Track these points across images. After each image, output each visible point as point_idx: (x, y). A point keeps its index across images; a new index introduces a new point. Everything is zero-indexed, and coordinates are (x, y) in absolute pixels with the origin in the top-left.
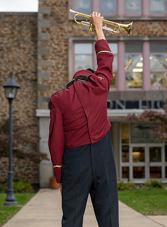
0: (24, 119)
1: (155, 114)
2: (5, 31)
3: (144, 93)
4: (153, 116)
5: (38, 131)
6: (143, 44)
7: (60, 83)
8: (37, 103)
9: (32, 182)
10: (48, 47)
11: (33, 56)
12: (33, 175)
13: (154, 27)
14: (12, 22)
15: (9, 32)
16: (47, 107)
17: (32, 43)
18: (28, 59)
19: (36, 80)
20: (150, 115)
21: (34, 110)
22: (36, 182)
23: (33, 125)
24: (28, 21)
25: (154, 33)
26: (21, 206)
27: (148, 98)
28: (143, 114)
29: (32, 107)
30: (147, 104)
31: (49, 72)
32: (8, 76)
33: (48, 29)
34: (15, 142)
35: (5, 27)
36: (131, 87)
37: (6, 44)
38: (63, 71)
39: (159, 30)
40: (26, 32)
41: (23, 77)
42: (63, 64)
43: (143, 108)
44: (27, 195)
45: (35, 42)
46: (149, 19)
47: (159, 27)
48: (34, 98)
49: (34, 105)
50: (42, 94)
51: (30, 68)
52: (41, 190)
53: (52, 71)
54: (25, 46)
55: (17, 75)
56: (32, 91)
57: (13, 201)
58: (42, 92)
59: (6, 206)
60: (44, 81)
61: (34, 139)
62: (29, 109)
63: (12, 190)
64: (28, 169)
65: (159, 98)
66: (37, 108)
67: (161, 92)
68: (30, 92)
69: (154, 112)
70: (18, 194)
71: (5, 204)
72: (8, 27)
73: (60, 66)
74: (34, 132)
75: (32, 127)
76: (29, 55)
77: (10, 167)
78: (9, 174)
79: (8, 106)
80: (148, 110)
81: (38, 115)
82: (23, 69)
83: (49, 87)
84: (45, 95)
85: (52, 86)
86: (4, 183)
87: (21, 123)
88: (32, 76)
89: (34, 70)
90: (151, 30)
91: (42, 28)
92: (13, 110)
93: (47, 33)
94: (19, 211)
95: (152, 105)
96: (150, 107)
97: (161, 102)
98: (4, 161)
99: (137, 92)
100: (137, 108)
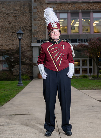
0: (26, 47)
1: (84, 45)
2: (17, 8)
3: (79, 35)
4: (83, 46)
5: (32, 53)
6: (79, 13)
7: (42, 31)
8: (32, 40)
9: (30, 76)
10: (36, 15)
11: (29, 19)
12: (30, 72)
13: (84, 6)
14: (20, 4)
15: (19, 8)
16: (36, 42)
17: (29, 13)
18: (27, 21)
19: (31, 30)
20: (81, 45)
21: (31, 43)
22: (32, 75)
23: (30, 50)
24: (27, 3)
25: (84, 8)
26: (24, 86)
27: (81, 38)
28: (79, 45)
29: (29, 42)
30: (81, 40)
31: (37, 26)
32: (19, 28)
33: (36, 7)
34: (22, 58)
35: (17, 6)
36: (73, 33)
37: (18, 14)
39: (86, 7)
40: (26, 8)
41: (26, 29)
42: (43, 23)
43: (79, 42)
44: (28, 81)
45: (31, 13)
46: (82, 2)
47: (86, 6)
48: (30, 38)
49: (30, 41)
50: (34, 36)
51: (28, 25)
52: (34, 79)
53: (39, 26)
54: (26, 15)
55: (23, 28)
56: (29, 35)
57: (21, 84)
59: (18, 86)
60: (35, 30)
61: (31, 56)
63: (21, 79)
64: (28, 70)
65: (86, 38)
66: (32, 43)
67: (87, 35)
70: (24, 81)
71: (18, 85)
72: (18, 6)
73: (42, 24)
74: (30, 53)
76: (28, 19)
77: (20, 69)
78: (20, 72)
79: (19, 41)
80: (81, 43)
81: (32, 46)
82: (25, 25)
83: (37, 33)
84: (35, 37)
85: (38, 32)
86: (18, 76)
87: (25, 49)
88: (30, 28)
89: (30, 26)
90: (82, 7)
91: (34, 7)
92: (21, 43)
93: (36, 9)
94: (24, 88)
95: (83, 41)
96: (82, 42)
97: (87, 39)
98: (17, 66)
99: (76, 35)
100: (76, 42)
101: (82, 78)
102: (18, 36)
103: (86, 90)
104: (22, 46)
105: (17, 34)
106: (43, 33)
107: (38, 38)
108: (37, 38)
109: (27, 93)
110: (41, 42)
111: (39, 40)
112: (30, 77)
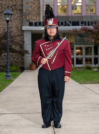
0: (15, 31)
1: (88, 29)
3: (82, 17)
4: (86, 30)
5: (23, 38)
7: (35, 11)
8: (23, 22)
9: (20, 66)
12: (20, 62)
16: (28, 25)
19: (22, 10)
20: (85, 29)
21: (21, 26)
22: (23, 66)
23: (20, 35)
26: (13, 79)
27: (84, 20)
28: (81, 29)
30: (84, 23)
31: (29, 5)
32: (7, 7)
34: (11, 44)
36: (75, 14)
38: (37, 4)
41: (15, 8)
42: (37, 1)
43: (81, 26)
44: (17, 73)
48: (21, 20)
49: (21, 24)
51: (19, 3)
52: (25, 71)
53: (31, 5)
55: (11, 7)
57: (9, 76)
58: (26, 17)
59: (6, 79)
60: (27, 10)
61: (21, 42)
62: (18, 26)
63: (9, 70)
64: (18, 59)
65: (90, 20)
66: (23, 26)
67: (91, 17)
68: (19, 16)
69: (87, 28)
70: (12, 73)
73: (35, 2)
74: (21, 38)
75: (20, 36)
77: (7, 58)
78: (7, 62)
79: (6, 24)
80: (84, 27)
81: (23, 29)
82: (15, 4)
83: (30, 13)
84: (27, 18)
86: (5, 66)
87: (14, 34)
88: (20, 8)
89: (21, 5)
92: (9, 26)
94: (13, 81)
95: (87, 24)
96: (85, 25)
97: (91, 22)
98: (4, 54)
99: (78, 16)
100: (78, 25)
101: (85, 70)
102: (5, 18)
103: (90, 84)
104: (11, 29)
105: (4, 14)
106: (37, 14)
107: (31, 19)
108: (29, 20)
109: (17, 87)
110: (34, 24)
111: (32, 23)
112: (20, 68)
